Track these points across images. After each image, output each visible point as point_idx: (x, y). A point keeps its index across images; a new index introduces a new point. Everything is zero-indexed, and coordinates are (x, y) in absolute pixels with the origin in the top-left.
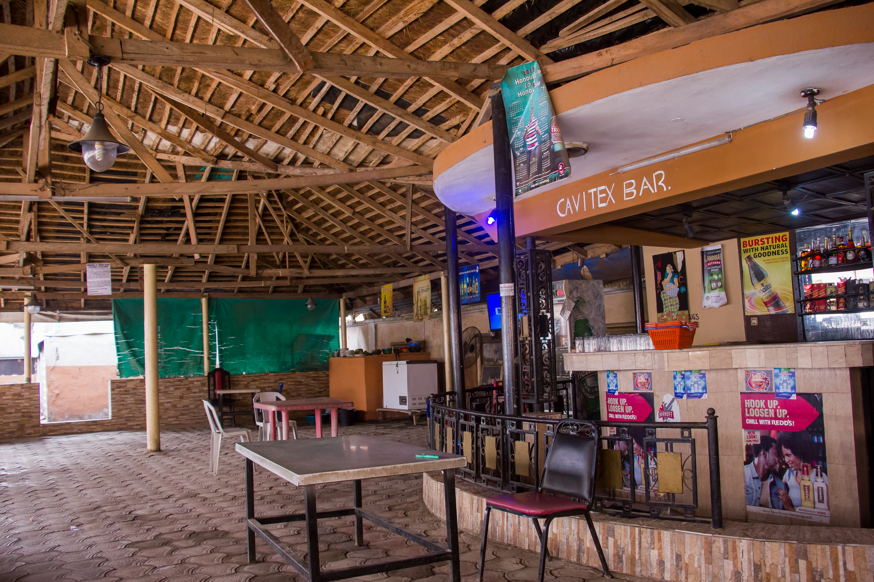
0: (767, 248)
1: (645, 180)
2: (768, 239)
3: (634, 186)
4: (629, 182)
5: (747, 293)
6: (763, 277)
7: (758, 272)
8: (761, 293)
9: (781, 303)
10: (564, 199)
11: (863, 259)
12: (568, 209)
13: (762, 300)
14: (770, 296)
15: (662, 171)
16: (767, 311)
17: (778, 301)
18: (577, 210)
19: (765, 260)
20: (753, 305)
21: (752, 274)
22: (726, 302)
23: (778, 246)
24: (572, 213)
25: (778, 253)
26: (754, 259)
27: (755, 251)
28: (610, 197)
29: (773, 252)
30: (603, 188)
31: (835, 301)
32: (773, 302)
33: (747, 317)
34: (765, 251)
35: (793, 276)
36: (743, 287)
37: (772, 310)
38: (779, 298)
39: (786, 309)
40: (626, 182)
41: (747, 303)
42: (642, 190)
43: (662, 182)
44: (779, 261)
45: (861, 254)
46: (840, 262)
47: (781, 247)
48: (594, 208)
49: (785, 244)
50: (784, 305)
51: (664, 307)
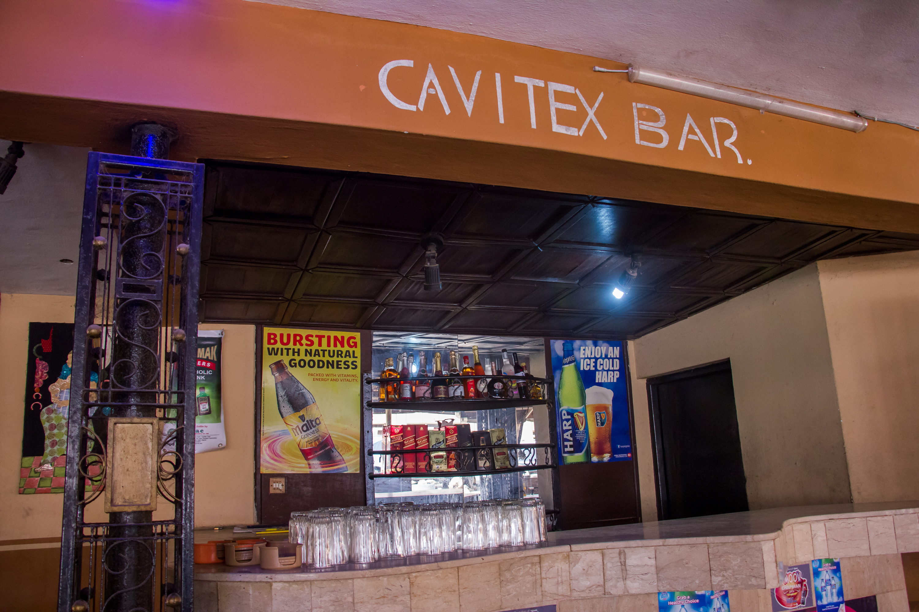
0: (317, 353)
1: (689, 121)
2: (320, 337)
3: (662, 122)
4: (647, 107)
5: (268, 431)
6: (305, 404)
7: (295, 393)
8: (297, 433)
9: (335, 454)
10: (412, 62)
11: (500, 394)
12: (428, 94)
13: (299, 446)
14: (316, 440)
15: (732, 122)
16: (307, 468)
17: (330, 451)
18: (467, 109)
19: (312, 375)
20: (278, 454)
21: (282, 396)
22: (224, 444)
23: (340, 353)
24: (447, 111)
25: (338, 365)
26: (290, 370)
27: (294, 355)
28: (591, 120)
29: (328, 362)
30: (569, 89)
31: (444, 456)
32: (321, 452)
33: (263, 476)
34: (313, 358)
35: (364, 409)
36: (258, 417)
37: (316, 466)
38: (333, 446)
39: (344, 465)
40: (640, 106)
41: (266, 450)
42: (685, 141)
43: (731, 143)
44: (339, 380)
45: (498, 387)
46: (471, 394)
47: (345, 357)
48: (534, 126)
49: (354, 352)
50: (341, 458)
51: (45, 442)
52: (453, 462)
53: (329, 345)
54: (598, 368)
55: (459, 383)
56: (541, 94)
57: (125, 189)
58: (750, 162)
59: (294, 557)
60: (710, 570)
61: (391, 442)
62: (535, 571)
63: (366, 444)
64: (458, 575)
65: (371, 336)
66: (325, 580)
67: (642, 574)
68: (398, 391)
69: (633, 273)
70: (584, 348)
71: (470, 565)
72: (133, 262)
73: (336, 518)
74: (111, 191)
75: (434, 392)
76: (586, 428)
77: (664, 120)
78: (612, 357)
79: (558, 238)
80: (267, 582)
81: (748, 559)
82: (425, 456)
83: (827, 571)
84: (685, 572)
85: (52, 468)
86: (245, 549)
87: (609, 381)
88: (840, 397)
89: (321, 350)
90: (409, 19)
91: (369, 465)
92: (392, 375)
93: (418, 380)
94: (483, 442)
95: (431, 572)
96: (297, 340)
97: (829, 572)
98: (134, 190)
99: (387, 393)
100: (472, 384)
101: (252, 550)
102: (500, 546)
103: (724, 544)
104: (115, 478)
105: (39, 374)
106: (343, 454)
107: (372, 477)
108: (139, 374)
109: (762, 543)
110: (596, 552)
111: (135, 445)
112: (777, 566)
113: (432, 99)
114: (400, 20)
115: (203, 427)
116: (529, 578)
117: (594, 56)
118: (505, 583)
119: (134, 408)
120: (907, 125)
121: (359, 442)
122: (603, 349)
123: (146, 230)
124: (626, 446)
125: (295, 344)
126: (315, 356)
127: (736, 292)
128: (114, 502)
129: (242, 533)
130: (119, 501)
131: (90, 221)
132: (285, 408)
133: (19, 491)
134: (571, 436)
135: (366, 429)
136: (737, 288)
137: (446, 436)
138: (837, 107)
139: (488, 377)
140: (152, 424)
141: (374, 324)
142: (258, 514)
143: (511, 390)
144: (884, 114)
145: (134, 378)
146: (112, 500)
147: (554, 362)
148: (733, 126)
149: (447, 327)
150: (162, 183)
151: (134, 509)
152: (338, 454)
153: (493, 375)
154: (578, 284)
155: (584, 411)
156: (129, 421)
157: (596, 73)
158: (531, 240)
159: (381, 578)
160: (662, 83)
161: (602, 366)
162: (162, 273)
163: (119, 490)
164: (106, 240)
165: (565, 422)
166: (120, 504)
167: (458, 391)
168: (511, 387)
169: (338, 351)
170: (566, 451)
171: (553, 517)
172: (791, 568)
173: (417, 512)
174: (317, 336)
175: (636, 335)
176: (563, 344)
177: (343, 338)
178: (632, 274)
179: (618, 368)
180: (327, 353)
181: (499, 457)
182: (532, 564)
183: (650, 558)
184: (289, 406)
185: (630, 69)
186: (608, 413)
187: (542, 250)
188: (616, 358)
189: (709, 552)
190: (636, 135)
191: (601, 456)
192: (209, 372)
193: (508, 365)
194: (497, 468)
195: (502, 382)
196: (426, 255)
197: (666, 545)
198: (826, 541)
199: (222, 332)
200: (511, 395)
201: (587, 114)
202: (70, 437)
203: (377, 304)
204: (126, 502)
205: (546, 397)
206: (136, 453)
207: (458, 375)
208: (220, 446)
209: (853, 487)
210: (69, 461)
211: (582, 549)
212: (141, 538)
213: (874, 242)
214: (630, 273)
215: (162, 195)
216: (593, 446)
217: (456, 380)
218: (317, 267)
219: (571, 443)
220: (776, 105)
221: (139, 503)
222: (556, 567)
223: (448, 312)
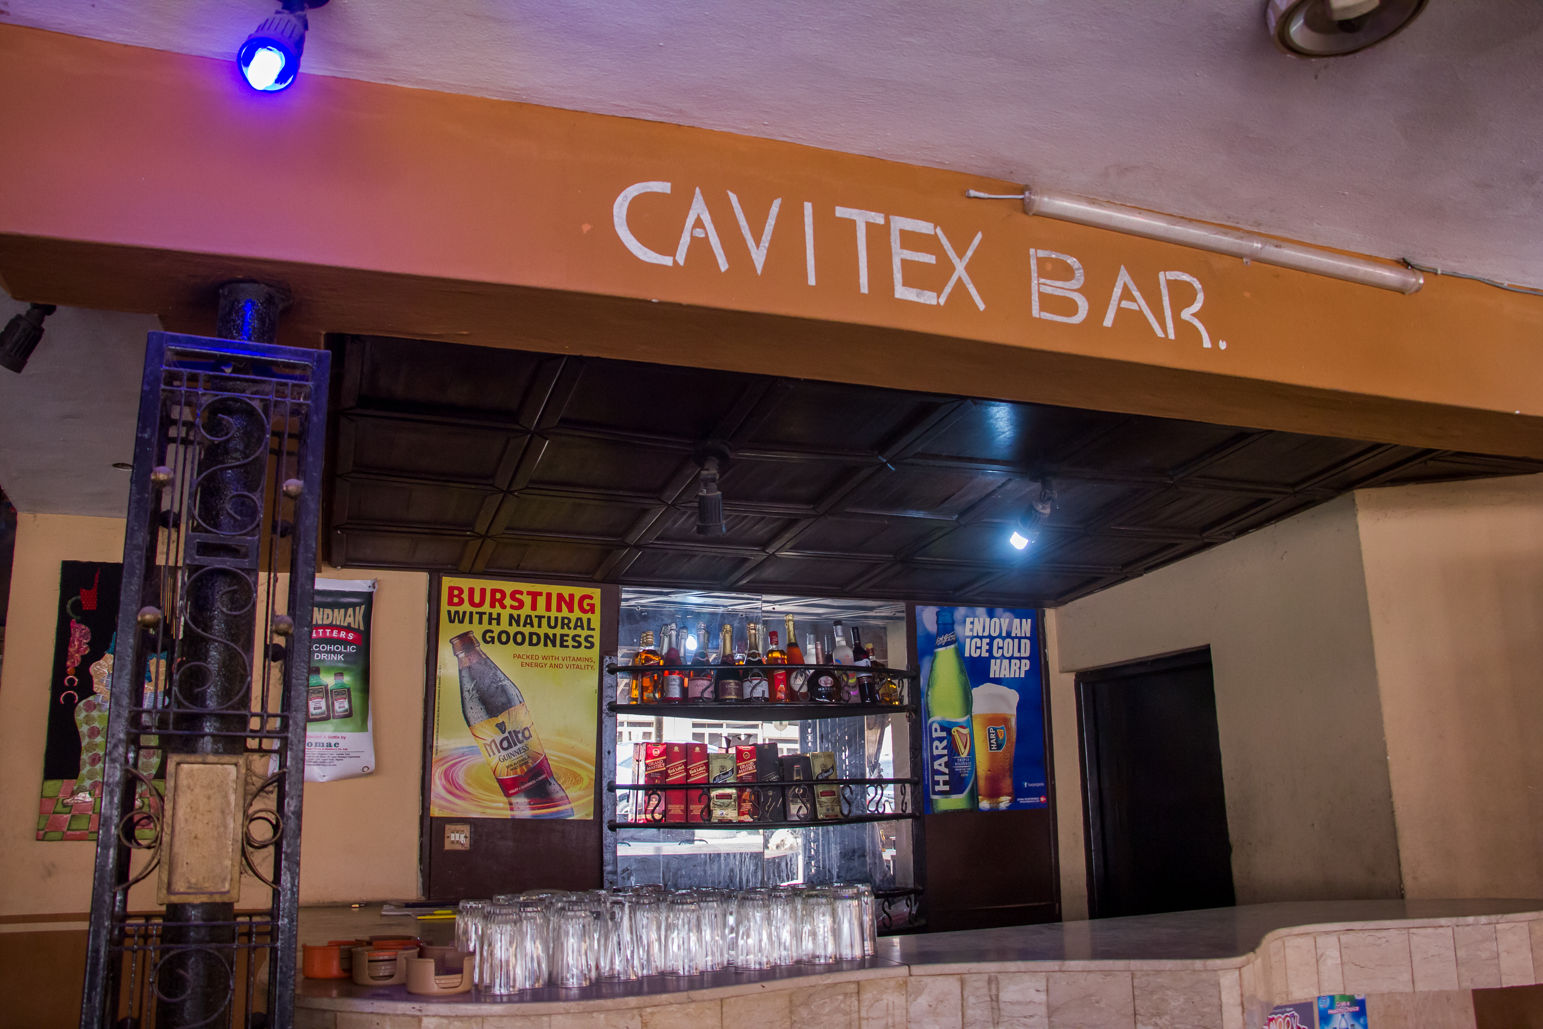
0: (529, 621)
1: (1124, 277)
2: (535, 595)
3: (1079, 280)
4: (1054, 256)
5: (445, 747)
6: (507, 705)
7: (490, 686)
8: (493, 751)
9: (554, 787)
10: (669, 185)
11: (829, 695)
12: (693, 238)
13: (494, 773)
14: (522, 765)
15: (1195, 279)
16: (506, 809)
17: (546, 782)
18: (756, 262)
19: (519, 657)
20: (460, 785)
21: (469, 691)
22: (372, 766)
23: (566, 621)
24: (723, 266)
25: (562, 641)
26: (484, 647)
27: (490, 623)
28: (960, 279)
29: (546, 635)
30: (924, 227)
31: (733, 796)
32: (530, 783)
33: (434, 821)
34: (521, 629)
35: (604, 715)
36: (430, 725)
37: (522, 807)
38: (551, 774)
39: (568, 807)
40: (1042, 253)
41: (440, 779)
42: (1115, 311)
43: (1193, 315)
44: (564, 666)
45: (826, 683)
46: (781, 695)
47: (575, 628)
48: (864, 289)
49: (589, 620)
50: (564, 795)
51: (82, 757)
52: (747, 806)
53: (548, 608)
54: (995, 654)
55: (761, 676)
56: (879, 236)
57: (203, 391)
58: (1223, 345)
59: (459, 976)
60: (1135, 1014)
61: (646, 771)
62: (850, 1006)
63: (605, 772)
64: (722, 1013)
65: (619, 593)
66: (504, 1016)
67: (1025, 1017)
68: (661, 686)
69: (1044, 508)
70: (972, 619)
71: (742, 996)
72: (214, 504)
73: (529, 914)
74: (182, 395)
75: (719, 690)
76: (972, 753)
77: (1081, 276)
78: (1019, 635)
79: (920, 450)
80: (413, 1016)
81: (1197, 999)
82: (701, 796)
83: (1343, 1015)
84: (1095, 1017)
85: (90, 800)
86: (386, 957)
87: (1012, 676)
88: (1386, 719)
89: (536, 616)
90: (666, 115)
91: (609, 807)
92: (652, 660)
93: (692, 669)
94: (798, 774)
95: (678, 1006)
96: (497, 599)
97: (1347, 1016)
98: (217, 393)
99: (643, 689)
100: (781, 677)
101: (395, 960)
102: (799, 962)
103: (1158, 972)
104: (176, 849)
105: (75, 645)
106: (566, 788)
107: (614, 827)
108: (219, 683)
109: (1221, 973)
110: (951, 979)
111: (209, 798)
112: (1243, 1012)
113: (700, 247)
114: (650, 117)
115: (338, 738)
116: (839, 1018)
117: (969, 172)
118: (799, 1025)
119: (207, 739)
120: (1492, 281)
121: (593, 769)
122: (1003, 621)
123: (238, 455)
124: (1038, 785)
125: (493, 606)
126: (524, 625)
127: (1223, 537)
128: (173, 887)
129: (396, 915)
130: (180, 885)
131: (148, 442)
132: (474, 711)
133: (37, 836)
134: (946, 766)
135: (605, 748)
136: (1223, 531)
137: (737, 763)
138: (1374, 253)
139: (810, 667)
140: (236, 765)
141: (623, 575)
142: (424, 884)
143: (846, 688)
144: (1452, 264)
145: (211, 690)
146: (169, 885)
147: (920, 643)
148: (1197, 285)
149: (744, 582)
150: (263, 382)
151: (204, 899)
152: (558, 788)
153: (818, 665)
154: (957, 520)
155: (969, 725)
156: (200, 760)
157: (970, 200)
158: (876, 453)
159: (595, 1014)
160: (1080, 216)
161: (1000, 651)
162: (258, 525)
163: (181, 869)
164: (172, 473)
165: (936, 743)
166: (182, 890)
167: (761, 689)
168: (847, 684)
169: (563, 618)
170: (936, 790)
171: (911, 901)
172: (1281, 1009)
173: (663, 904)
174: (529, 593)
175: (1059, 600)
176: (938, 614)
177: (572, 596)
178: (1042, 511)
179: (1027, 654)
180: (544, 621)
181: (823, 799)
182: (846, 995)
183: (1038, 991)
184: (480, 706)
185: (1027, 193)
186: (1008, 729)
187: (893, 469)
188: (1025, 638)
189: (1135, 984)
190: (1033, 303)
191: (995, 800)
192: (351, 649)
193: (842, 647)
194: (820, 817)
195: (832, 676)
196: (701, 477)
197: (1064, 971)
198: (1340, 966)
199: (374, 584)
200: (846, 697)
201: (953, 269)
202: (107, 785)
203: (627, 546)
204: (191, 888)
205: (906, 701)
206: (209, 811)
207: (760, 662)
208: (366, 769)
209: (1405, 869)
210: (105, 822)
211: (928, 973)
212: (214, 945)
213: (1447, 461)
214: (1038, 509)
215: (262, 400)
216: (982, 783)
217: (756, 671)
218: (527, 488)
219: (947, 778)
220: (1272, 252)
221: (212, 890)
222: (885, 1001)
223: (745, 560)
